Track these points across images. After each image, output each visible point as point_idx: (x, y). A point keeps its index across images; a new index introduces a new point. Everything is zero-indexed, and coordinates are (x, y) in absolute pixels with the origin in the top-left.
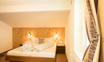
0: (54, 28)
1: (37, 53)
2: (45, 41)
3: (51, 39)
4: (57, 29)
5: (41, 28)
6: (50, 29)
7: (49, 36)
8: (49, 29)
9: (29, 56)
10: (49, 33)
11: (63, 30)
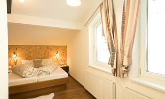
0: (53, 46)
1: (47, 76)
2: (43, 63)
3: (51, 59)
4: (57, 47)
5: (35, 46)
6: (48, 47)
7: (47, 56)
8: (46, 48)
9: (36, 81)
10: (47, 53)
11: (64, 48)
